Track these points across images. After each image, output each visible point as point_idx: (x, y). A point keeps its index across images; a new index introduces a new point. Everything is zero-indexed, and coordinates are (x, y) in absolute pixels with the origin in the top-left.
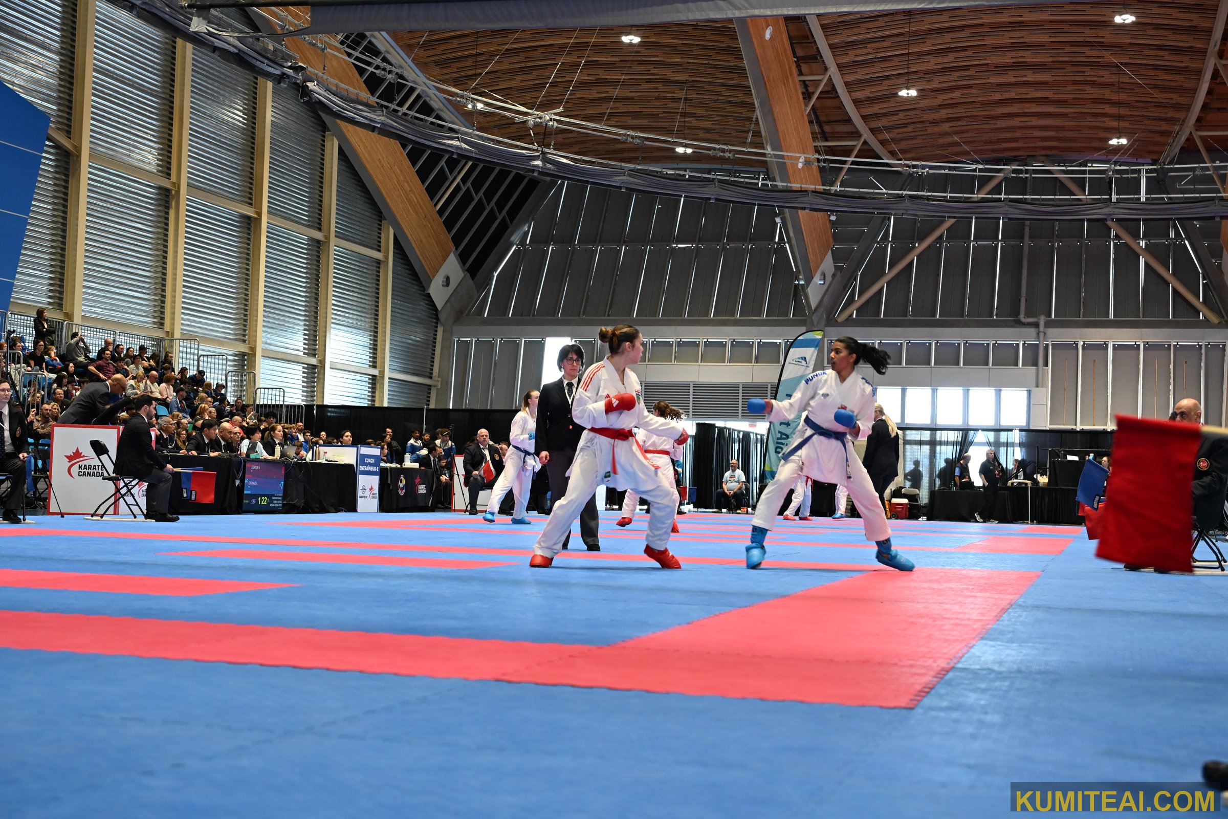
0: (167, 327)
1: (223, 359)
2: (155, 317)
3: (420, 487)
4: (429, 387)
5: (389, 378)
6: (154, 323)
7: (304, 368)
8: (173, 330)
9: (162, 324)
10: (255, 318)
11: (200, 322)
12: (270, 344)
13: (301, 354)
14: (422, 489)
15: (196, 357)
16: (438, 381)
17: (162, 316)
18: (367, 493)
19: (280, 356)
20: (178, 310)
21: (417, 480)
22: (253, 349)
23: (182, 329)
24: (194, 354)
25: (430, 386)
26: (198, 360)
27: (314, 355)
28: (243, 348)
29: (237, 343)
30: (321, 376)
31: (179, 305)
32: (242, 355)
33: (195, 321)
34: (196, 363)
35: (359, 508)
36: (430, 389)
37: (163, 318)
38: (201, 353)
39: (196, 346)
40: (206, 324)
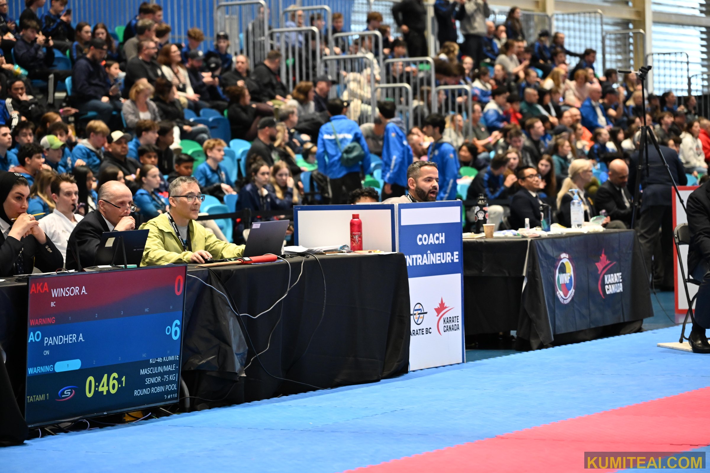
22: (641, 13)
28: (627, 14)
32: (625, 23)
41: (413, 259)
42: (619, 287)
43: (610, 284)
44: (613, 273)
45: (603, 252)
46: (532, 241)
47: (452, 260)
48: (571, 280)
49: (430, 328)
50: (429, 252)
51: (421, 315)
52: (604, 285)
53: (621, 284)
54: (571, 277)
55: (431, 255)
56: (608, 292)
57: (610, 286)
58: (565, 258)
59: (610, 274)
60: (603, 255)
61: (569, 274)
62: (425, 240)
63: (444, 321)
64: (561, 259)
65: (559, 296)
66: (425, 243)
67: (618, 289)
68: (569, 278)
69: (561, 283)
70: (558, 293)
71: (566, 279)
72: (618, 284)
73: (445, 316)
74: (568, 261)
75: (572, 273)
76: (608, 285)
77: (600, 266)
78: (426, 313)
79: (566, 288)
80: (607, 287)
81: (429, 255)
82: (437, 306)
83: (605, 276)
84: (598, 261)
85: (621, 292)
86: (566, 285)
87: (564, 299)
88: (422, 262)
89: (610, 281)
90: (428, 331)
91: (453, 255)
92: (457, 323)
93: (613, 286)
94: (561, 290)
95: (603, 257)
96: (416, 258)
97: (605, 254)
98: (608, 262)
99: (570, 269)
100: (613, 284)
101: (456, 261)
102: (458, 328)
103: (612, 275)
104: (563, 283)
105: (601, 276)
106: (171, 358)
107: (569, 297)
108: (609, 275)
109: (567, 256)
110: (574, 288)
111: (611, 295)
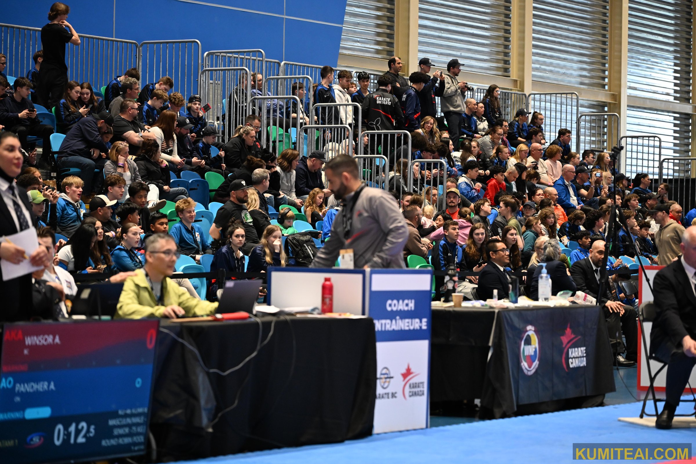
0: (514, 74)
2: (497, 61)
6: (498, 69)
8: (522, 78)
9: (506, 70)
10: (616, 54)
11: (551, 64)
12: (635, 89)
17: (506, 58)
19: (648, 104)
20: (529, 50)
22: (617, 97)
23: (534, 76)
27: (687, 100)
28: (602, 97)
29: (596, 89)
31: (529, 42)
32: (601, 106)
33: (544, 63)
37: (506, 62)
40: (558, 66)
41: (382, 324)
42: (583, 361)
43: (574, 357)
44: (578, 347)
45: (569, 326)
46: (499, 312)
47: (421, 327)
48: (535, 352)
49: (396, 393)
50: (398, 318)
51: (388, 380)
52: (567, 358)
53: (585, 359)
54: (536, 349)
55: (400, 321)
56: (571, 366)
57: (574, 359)
58: (530, 330)
59: (575, 347)
60: (568, 329)
61: (534, 346)
62: (395, 305)
63: (410, 386)
64: (527, 331)
65: (523, 367)
66: (395, 309)
67: (581, 363)
68: (534, 350)
69: (526, 354)
70: (522, 364)
71: (531, 351)
72: (582, 359)
73: (411, 381)
74: (533, 333)
75: (537, 345)
76: (572, 358)
77: (565, 340)
78: (392, 378)
79: (530, 360)
80: (570, 360)
81: (397, 321)
82: (404, 371)
83: (569, 350)
84: (563, 334)
85: (584, 367)
86: (530, 356)
87: (528, 371)
88: (391, 327)
89: (574, 354)
90: (394, 395)
91: (421, 322)
92: (422, 389)
93: (577, 360)
94: (526, 361)
95: (568, 331)
96: (385, 324)
97: (571, 328)
98: (573, 336)
99: (535, 341)
100: (577, 358)
101: (424, 327)
102: (423, 394)
103: (576, 349)
104: (528, 354)
105: (565, 350)
106: (140, 410)
107: (533, 369)
108: (573, 349)
109: (533, 329)
110: (538, 360)
111: (574, 368)
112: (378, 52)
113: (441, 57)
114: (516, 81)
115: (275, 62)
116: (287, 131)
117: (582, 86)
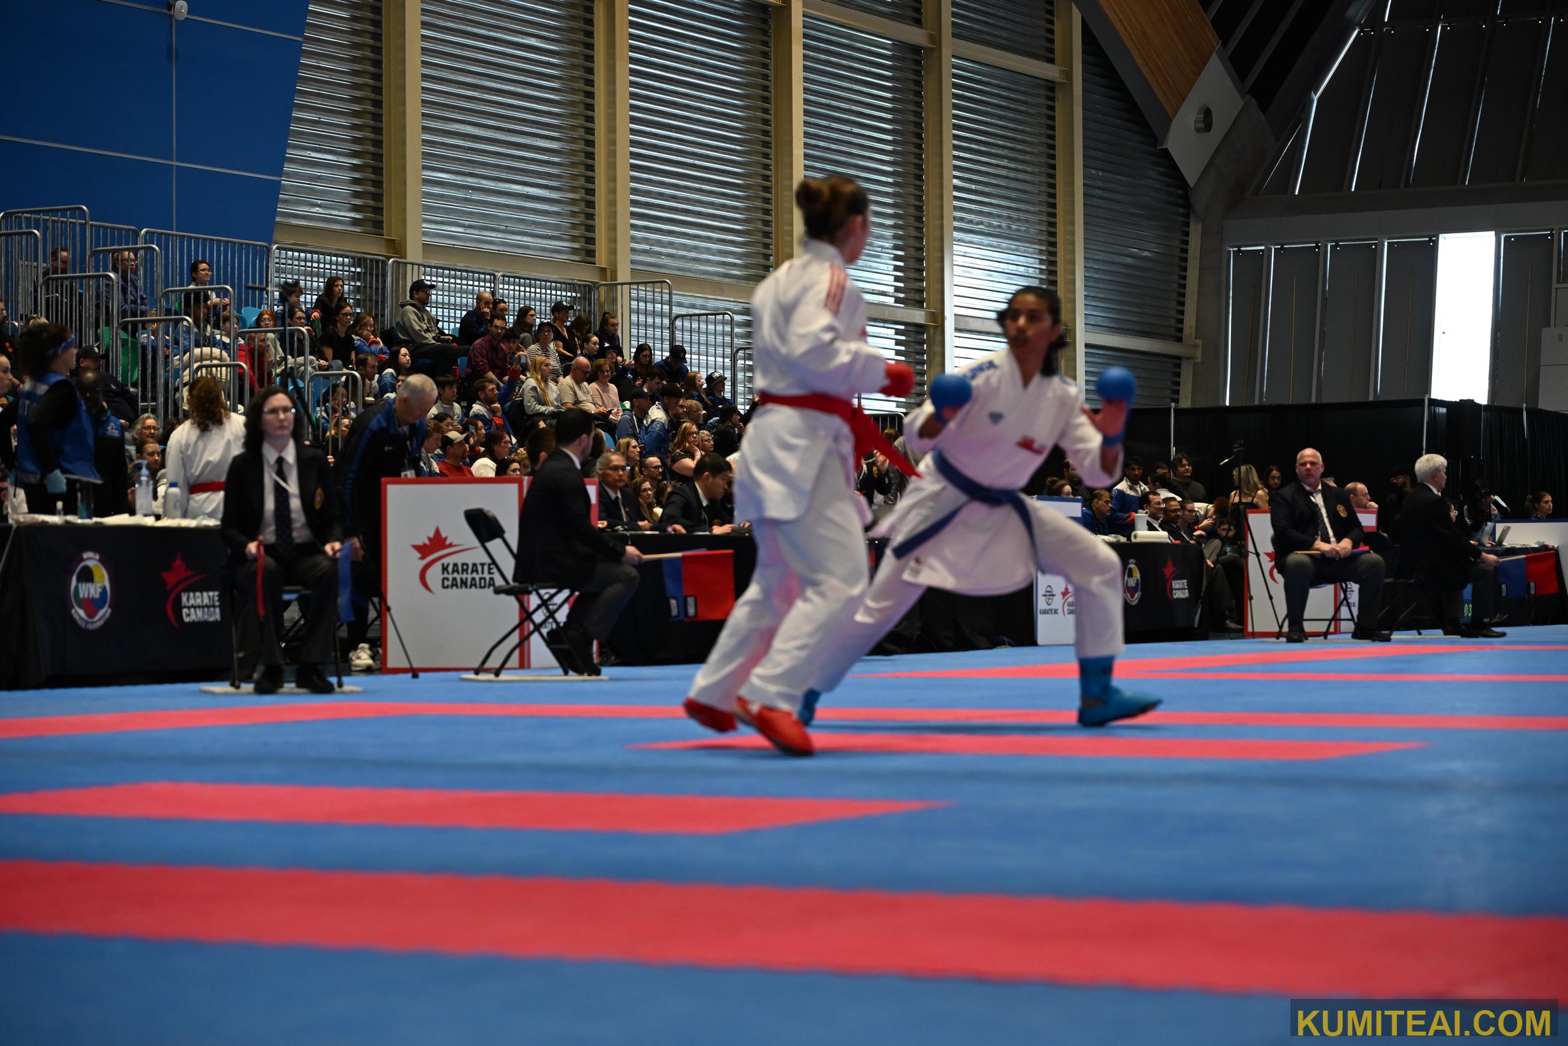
0: (602, 260)
1: (724, 323)
2: (574, 239)
3: (1176, 584)
4: (1176, 361)
5: (1087, 346)
6: (574, 251)
7: (898, 332)
8: (614, 264)
9: (591, 253)
10: (786, 228)
11: (671, 245)
13: (890, 301)
14: (1180, 590)
15: (666, 321)
16: (1196, 346)
17: (589, 234)
18: (1058, 602)
20: (624, 221)
21: (1169, 570)
23: (632, 262)
24: (662, 315)
25: (1179, 358)
26: (672, 328)
27: (919, 303)
30: (938, 349)
31: (624, 209)
33: (659, 243)
34: (666, 334)
35: (1042, 636)
36: (1179, 366)
37: (591, 241)
38: (676, 310)
39: (666, 297)
40: (685, 247)
42: (214, 612)
43: (192, 606)
44: (202, 591)
45: (179, 556)
46: (19, 527)
48: (103, 593)
52: (178, 607)
53: (218, 610)
54: (104, 589)
56: (186, 620)
57: (192, 610)
58: (91, 559)
59: (194, 591)
60: (178, 562)
61: (99, 585)
64: (82, 560)
65: (75, 616)
67: (211, 616)
68: (99, 590)
69: (81, 596)
70: (73, 611)
71: (93, 591)
72: (212, 609)
74: (99, 564)
75: (107, 584)
76: (189, 608)
77: (171, 577)
79: (92, 605)
80: (185, 611)
83: (183, 594)
84: (167, 569)
85: (216, 622)
86: (91, 600)
87: (87, 622)
89: (192, 602)
93: (199, 612)
94: (81, 607)
95: (179, 564)
98: (189, 573)
99: (103, 577)
100: (199, 607)
103: (198, 594)
104: (86, 596)
105: (173, 594)
107: (99, 620)
108: (191, 594)
109: (97, 557)
110: (110, 606)
111: (193, 624)
112: (355, 222)
113: (469, 231)
114: (603, 270)
115: (129, 230)
116: (133, 336)
117: (727, 280)
